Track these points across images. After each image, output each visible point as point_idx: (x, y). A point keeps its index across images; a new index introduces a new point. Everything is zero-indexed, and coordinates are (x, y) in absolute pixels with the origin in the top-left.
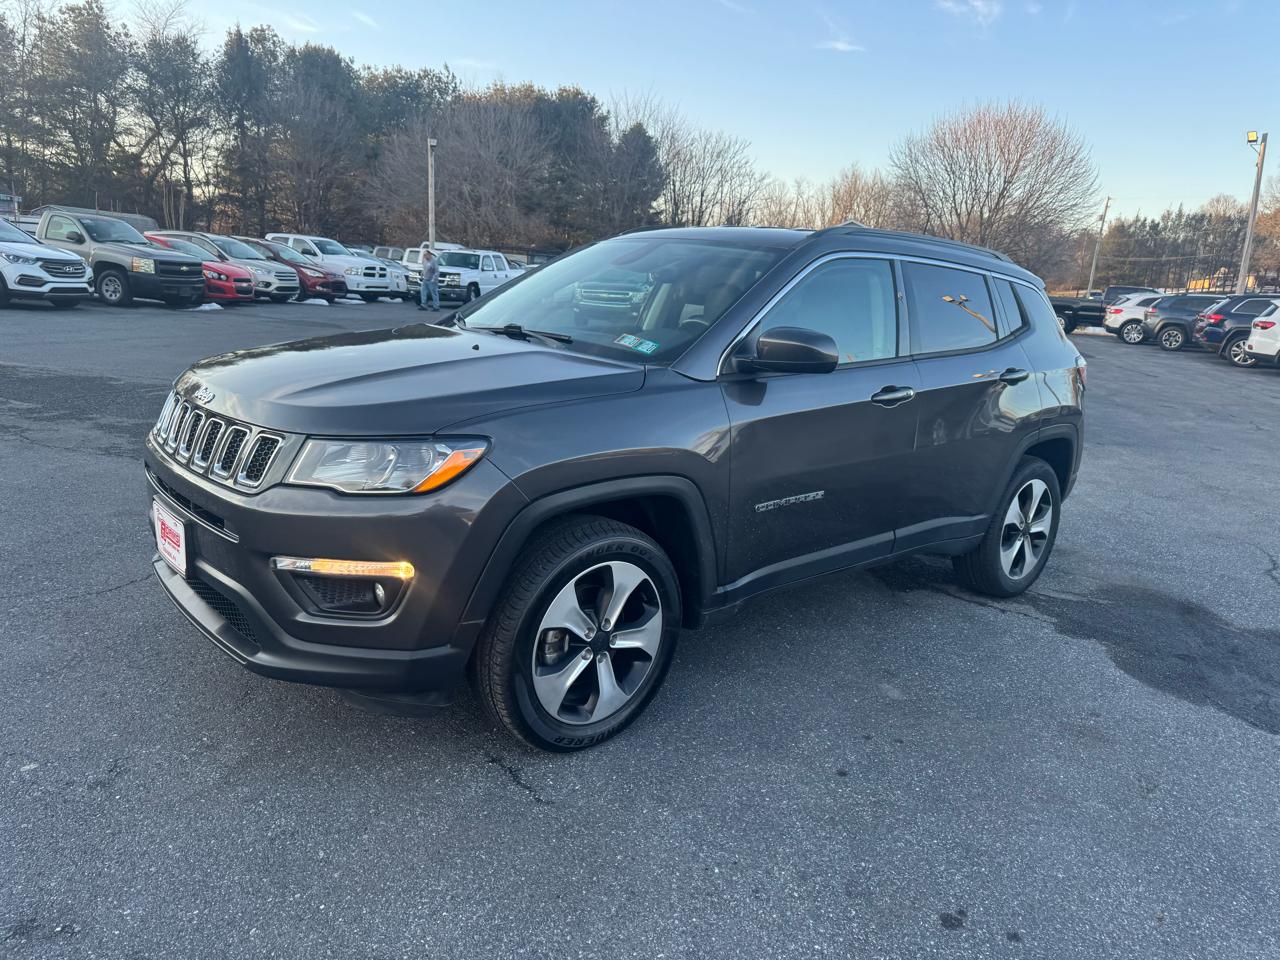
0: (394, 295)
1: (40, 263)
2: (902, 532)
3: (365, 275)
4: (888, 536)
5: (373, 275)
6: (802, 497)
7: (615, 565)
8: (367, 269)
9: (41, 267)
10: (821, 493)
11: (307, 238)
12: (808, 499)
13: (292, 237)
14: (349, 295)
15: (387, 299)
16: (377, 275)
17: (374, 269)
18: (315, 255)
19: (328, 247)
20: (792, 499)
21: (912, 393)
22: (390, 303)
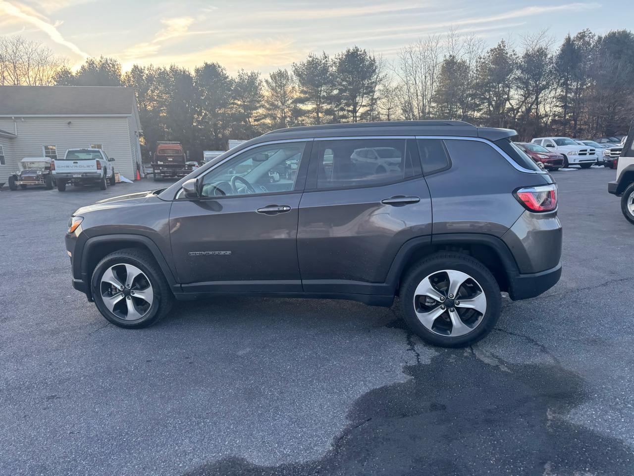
0: (599, 163)
1: (398, 165)
2: (305, 282)
3: (580, 154)
4: (298, 282)
5: (585, 154)
6: (217, 252)
7: (127, 265)
8: (581, 151)
9: (399, 166)
10: (230, 252)
11: (551, 139)
12: (221, 254)
13: (543, 139)
14: (569, 166)
15: (597, 166)
16: (588, 154)
17: (586, 150)
18: (554, 147)
19: (566, 142)
20: (211, 253)
21: (285, 209)
22: (597, 168)
